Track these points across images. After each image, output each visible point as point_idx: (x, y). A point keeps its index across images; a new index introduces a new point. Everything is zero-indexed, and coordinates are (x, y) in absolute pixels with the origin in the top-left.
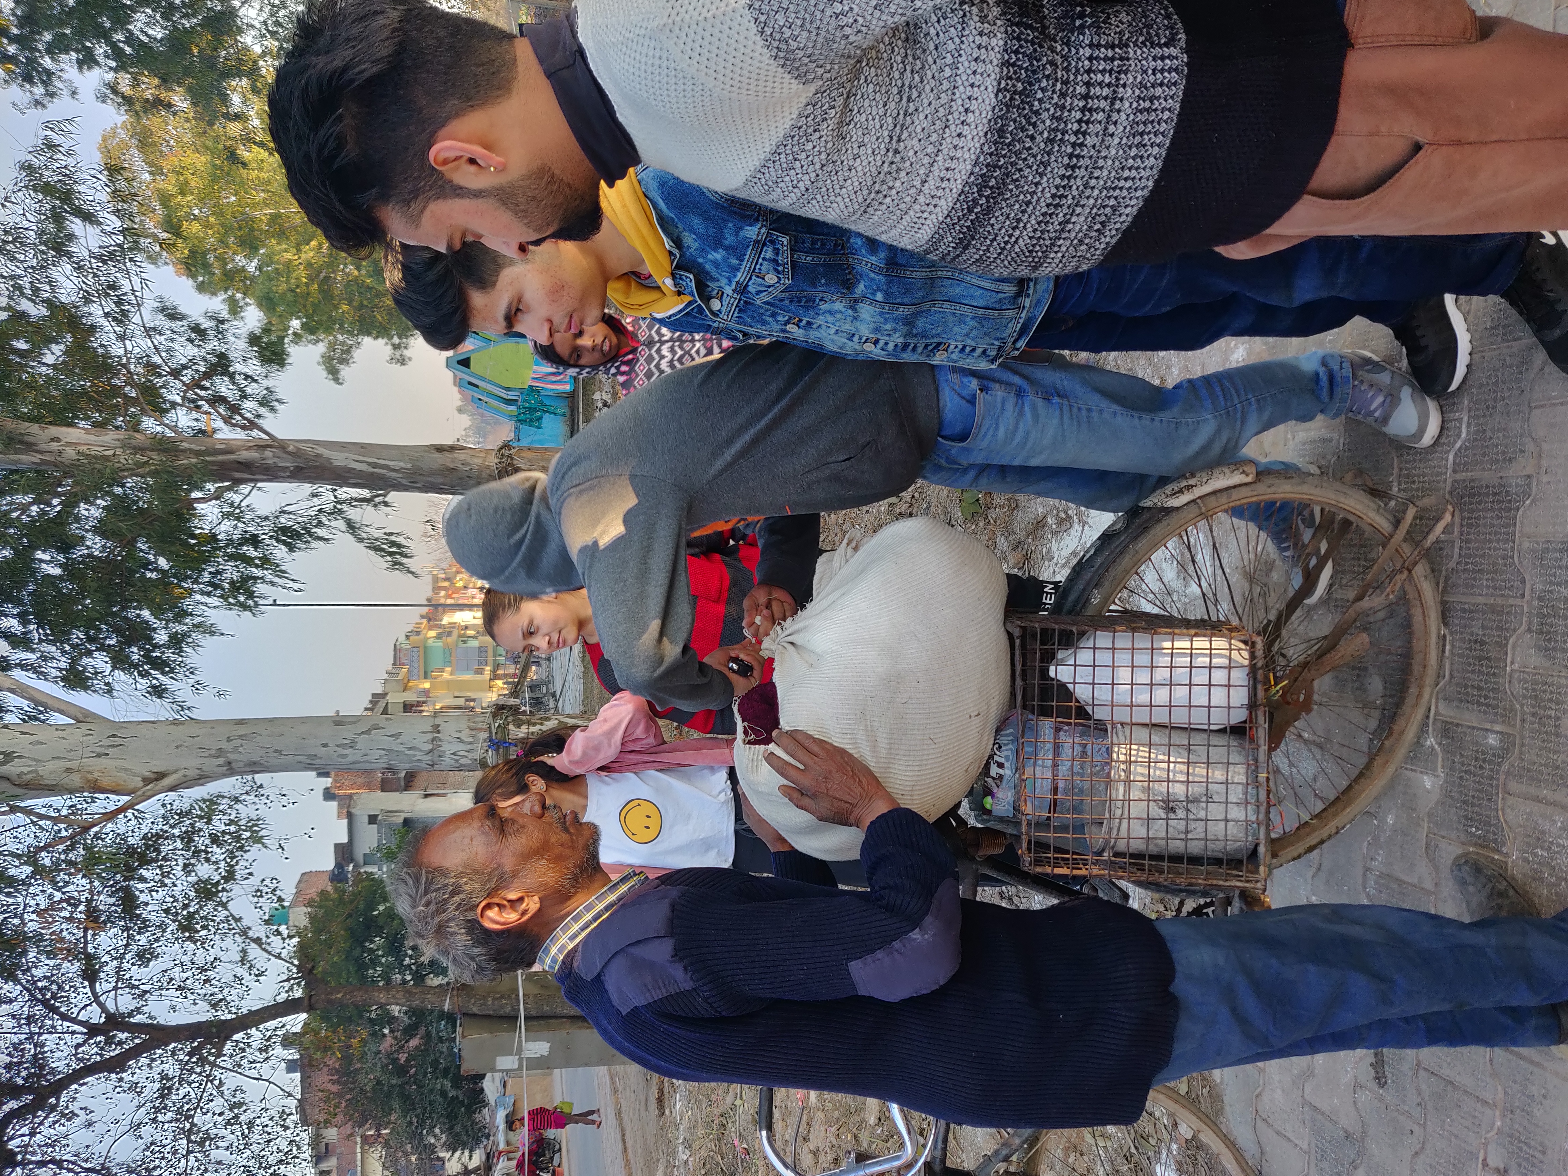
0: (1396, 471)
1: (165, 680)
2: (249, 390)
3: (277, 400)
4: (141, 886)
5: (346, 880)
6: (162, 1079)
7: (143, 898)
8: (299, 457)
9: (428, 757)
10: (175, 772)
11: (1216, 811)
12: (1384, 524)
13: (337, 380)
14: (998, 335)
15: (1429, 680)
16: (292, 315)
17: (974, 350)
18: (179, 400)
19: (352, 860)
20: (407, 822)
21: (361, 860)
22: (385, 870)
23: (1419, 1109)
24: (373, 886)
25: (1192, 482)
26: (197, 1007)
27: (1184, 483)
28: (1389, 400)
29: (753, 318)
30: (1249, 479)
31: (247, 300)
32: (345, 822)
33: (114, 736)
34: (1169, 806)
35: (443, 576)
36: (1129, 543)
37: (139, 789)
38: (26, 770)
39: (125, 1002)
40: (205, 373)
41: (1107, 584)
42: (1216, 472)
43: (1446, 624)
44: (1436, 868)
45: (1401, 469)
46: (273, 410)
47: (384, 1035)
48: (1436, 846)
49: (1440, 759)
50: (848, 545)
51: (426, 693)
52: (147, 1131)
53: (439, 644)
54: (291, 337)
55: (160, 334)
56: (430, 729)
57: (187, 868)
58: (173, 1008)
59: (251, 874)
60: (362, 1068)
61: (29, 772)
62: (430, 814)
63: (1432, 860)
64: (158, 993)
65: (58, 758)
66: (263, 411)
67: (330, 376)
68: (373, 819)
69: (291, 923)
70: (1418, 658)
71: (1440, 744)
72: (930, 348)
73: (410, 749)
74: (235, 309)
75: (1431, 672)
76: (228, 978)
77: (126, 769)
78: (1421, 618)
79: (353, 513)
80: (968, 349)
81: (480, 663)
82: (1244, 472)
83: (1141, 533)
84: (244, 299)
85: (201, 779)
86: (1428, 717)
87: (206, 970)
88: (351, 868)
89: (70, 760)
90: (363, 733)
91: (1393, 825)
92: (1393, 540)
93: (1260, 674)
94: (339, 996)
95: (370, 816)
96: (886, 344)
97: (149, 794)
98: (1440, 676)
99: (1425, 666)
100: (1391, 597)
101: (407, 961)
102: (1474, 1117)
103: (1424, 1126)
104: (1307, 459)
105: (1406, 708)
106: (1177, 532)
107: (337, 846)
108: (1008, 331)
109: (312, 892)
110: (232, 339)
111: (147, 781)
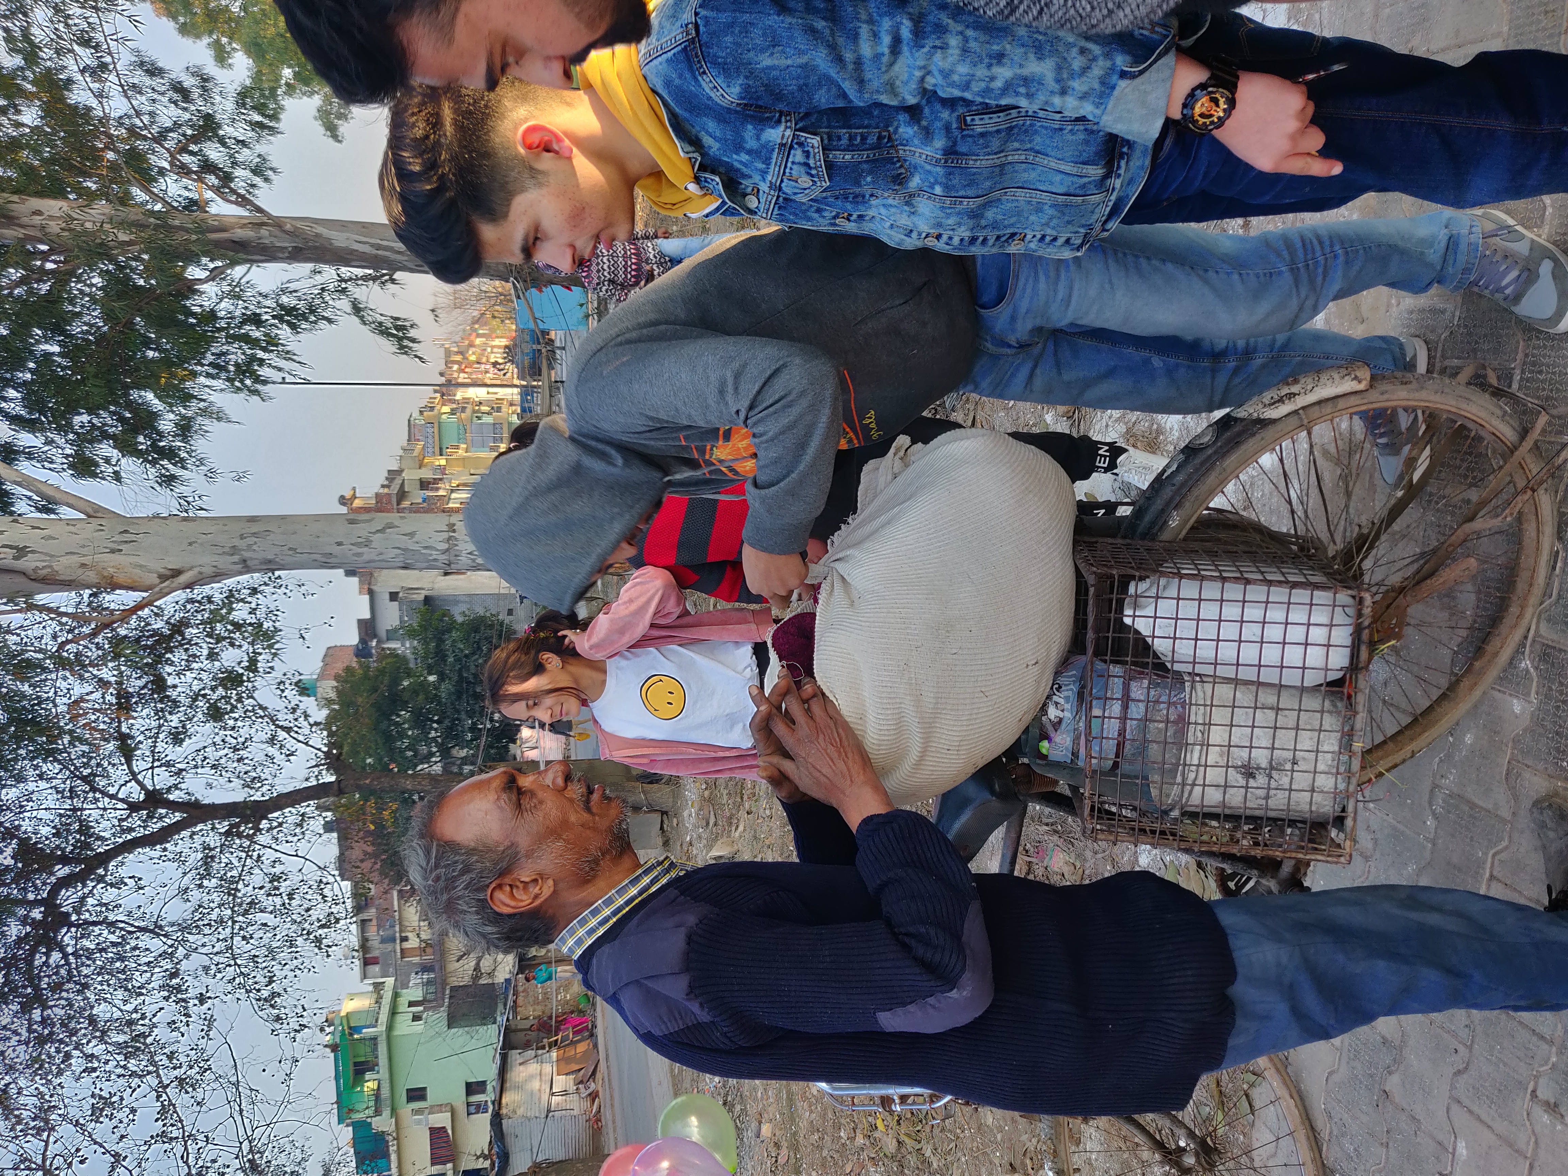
0: (1520, 356)
1: (173, 470)
2: (240, 158)
3: (271, 169)
4: (169, 669)
5: (370, 655)
6: (205, 849)
7: (170, 681)
8: (297, 236)
9: (444, 557)
10: (191, 569)
11: (1302, 781)
12: (1508, 433)
13: (335, 137)
14: (1083, 222)
15: (1533, 600)
16: (283, 63)
17: (1055, 239)
18: (166, 165)
19: (375, 636)
20: (428, 600)
21: (383, 634)
22: (408, 645)
23: (1467, 1030)
24: (396, 662)
25: (1295, 389)
26: (232, 784)
27: (1285, 391)
28: (1525, 275)
29: (796, 215)
30: (1362, 387)
31: (234, 45)
32: (367, 598)
33: (126, 532)
34: (1249, 771)
35: (456, 349)
36: (1217, 460)
37: (156, 586)
38: (40, 564)
39: (162, 779)
40: (193, 136)
41: (1187, 505)
42: (1324, 377)
43: (1560, 538)
44: (1516, 797)
45: (1527, 355)
46: (267, 180)
47: (414, 802)
48: (1519, 775)
49: (1535, 684)
50: (895, 454)
51: (442, 469)
52: (195, 895)
53: (454, 419)
54: (284, 88)
55: (140, 93)
56: (445, 528)
57: (212, 656)
58: (210, 786)
59: (272, 668)
60: (394, 832)
61: (44, 567)
62: (450, 592)
63: (1512, 788)
64: (193, 771)
65: (71, 553)
66: (257, 180)
67: (329, 133)
68: (394, 596)
69: (319, 695)
70: (1524, 575)
71: (1536, 668)
72: (1003, 239)
73: (426, 548)
74: (222, 56)
75: (1537, 591)
76: (260, 757)
77: (141, 566)
78: (1534, 534)
79: (359, 292)
80: (1048, 239)
81: (495, 440)
82: (1356, 378)
83: (1232, 448)
84: (230, 44)
85: (218, 576)
86: (1526, 637)
87: (238, 750)
88: (374, 643)
89: (84, 556)
90: (378, 531)
91: (1471, 745)
92: (1517, 453)
93: (1365, 635)
94: (367, 782)
95: (391, 593)
96: (950, 238)
97: (165, 591)
98: (1547, 594)
99: (1531, 585)
100: (1508, 519)
101: (433, 734)
102: (1528, 1049)
103: (1470, 1048)
104: (1413, 330)
105: (1504, 628)
106: (1271, 446)
107: (360, 621)
108: (1095, 217)
109: (339, 667)
110: (218, 98)
111: (163, 578)
